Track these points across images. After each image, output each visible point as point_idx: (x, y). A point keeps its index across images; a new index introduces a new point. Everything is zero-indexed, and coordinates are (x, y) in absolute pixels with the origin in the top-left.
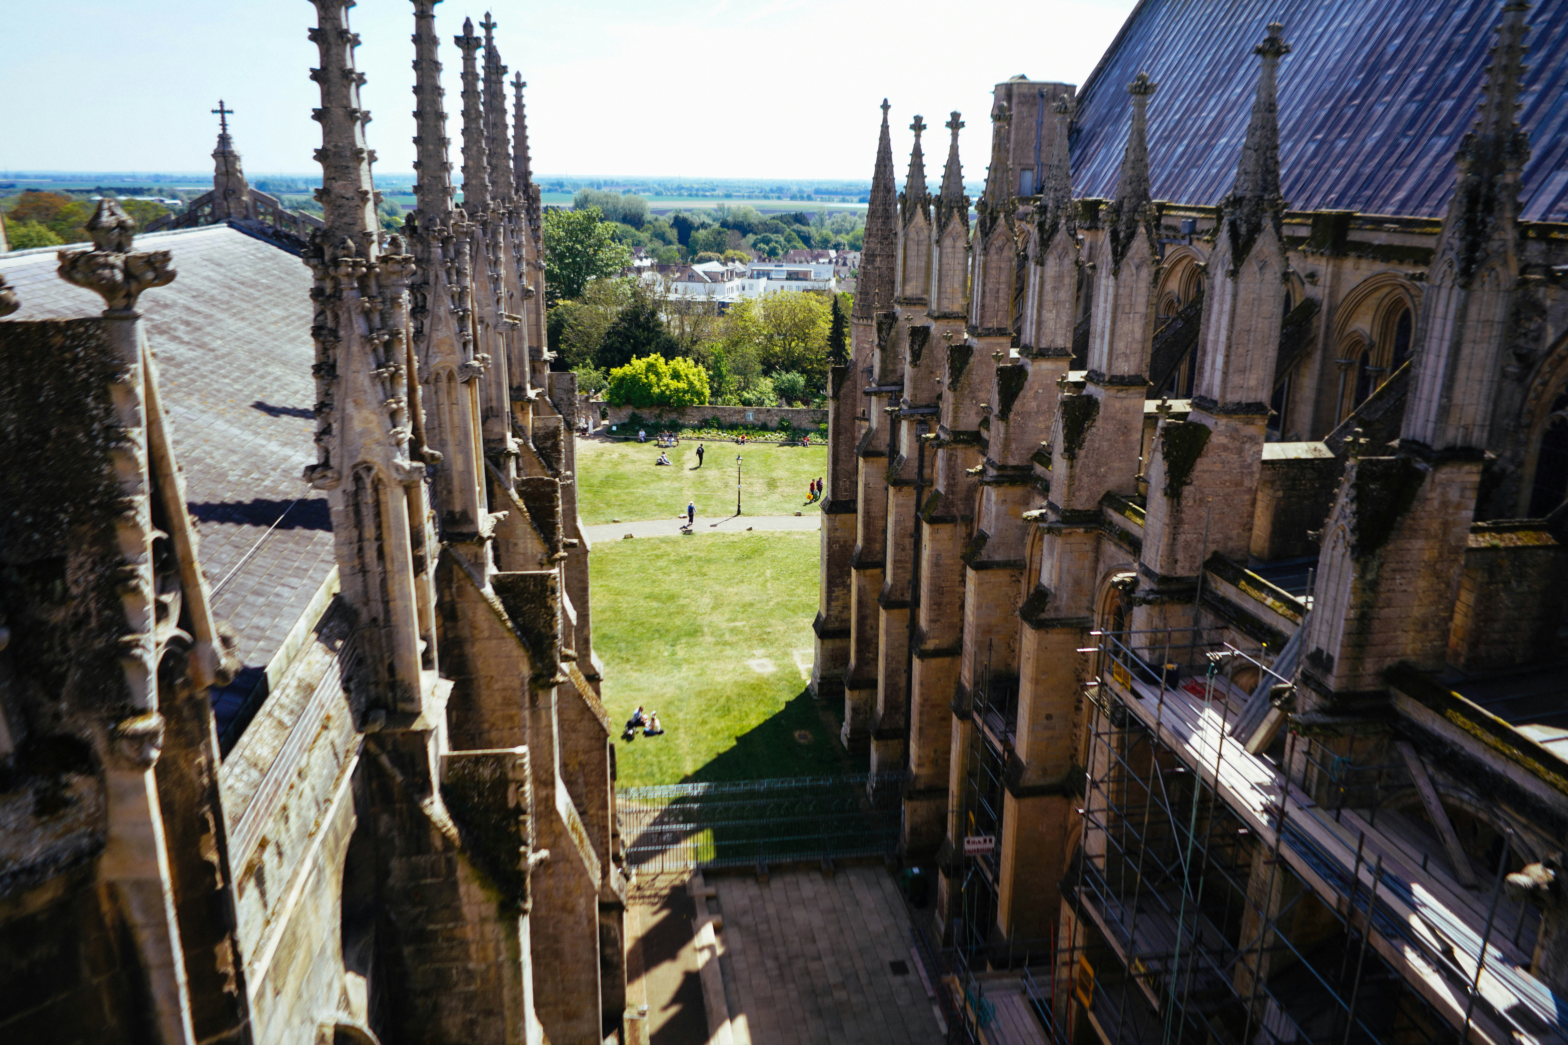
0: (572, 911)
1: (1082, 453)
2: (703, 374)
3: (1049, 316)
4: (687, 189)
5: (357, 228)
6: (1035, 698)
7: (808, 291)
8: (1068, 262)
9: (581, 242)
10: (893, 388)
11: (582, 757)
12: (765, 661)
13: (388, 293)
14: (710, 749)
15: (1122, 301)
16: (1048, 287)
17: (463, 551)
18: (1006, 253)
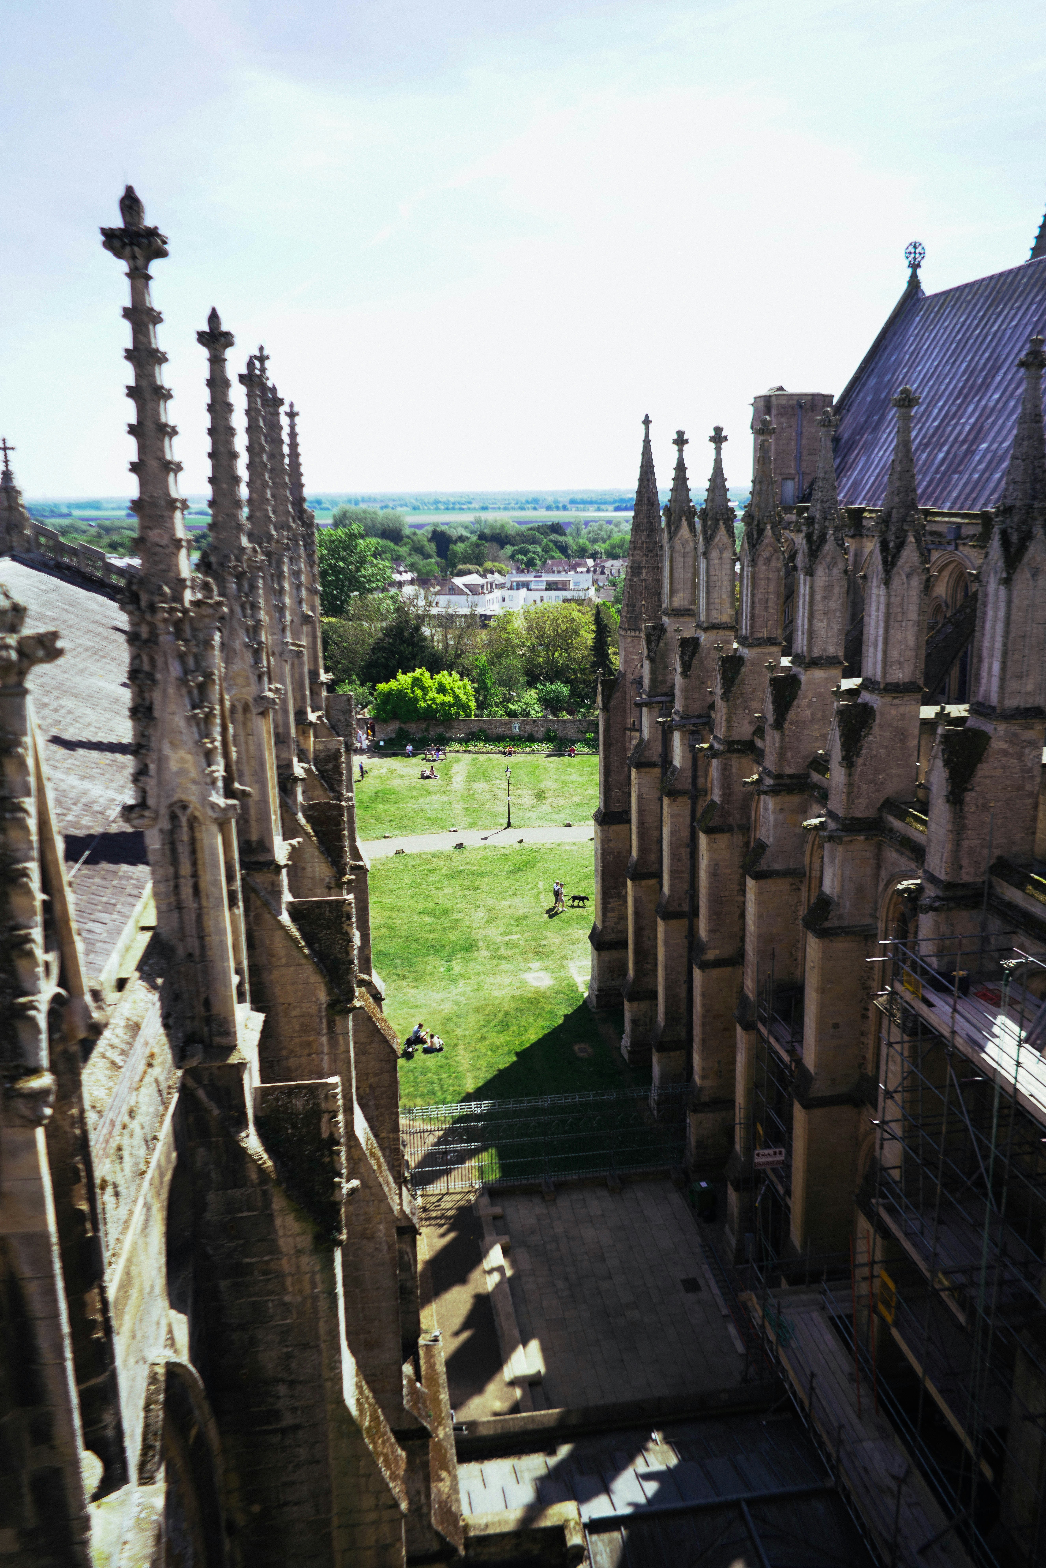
0: (371, 1238)
1: (860, 761)
2: (469, 687)
3: (820, 625)
4: (445, 503)
5: (172, 575)
6: (822, 1007)
7: (569, 601)
8: (837, 572)
9: (343, 560)
10: (664, 699)
11: (372, 1080)
12: (542, 974)
13: (201, 636)
14: (490, 1066)
15: (894, 610)
16: (818, 597)
17: (260, 879)
18: (774, 564)
